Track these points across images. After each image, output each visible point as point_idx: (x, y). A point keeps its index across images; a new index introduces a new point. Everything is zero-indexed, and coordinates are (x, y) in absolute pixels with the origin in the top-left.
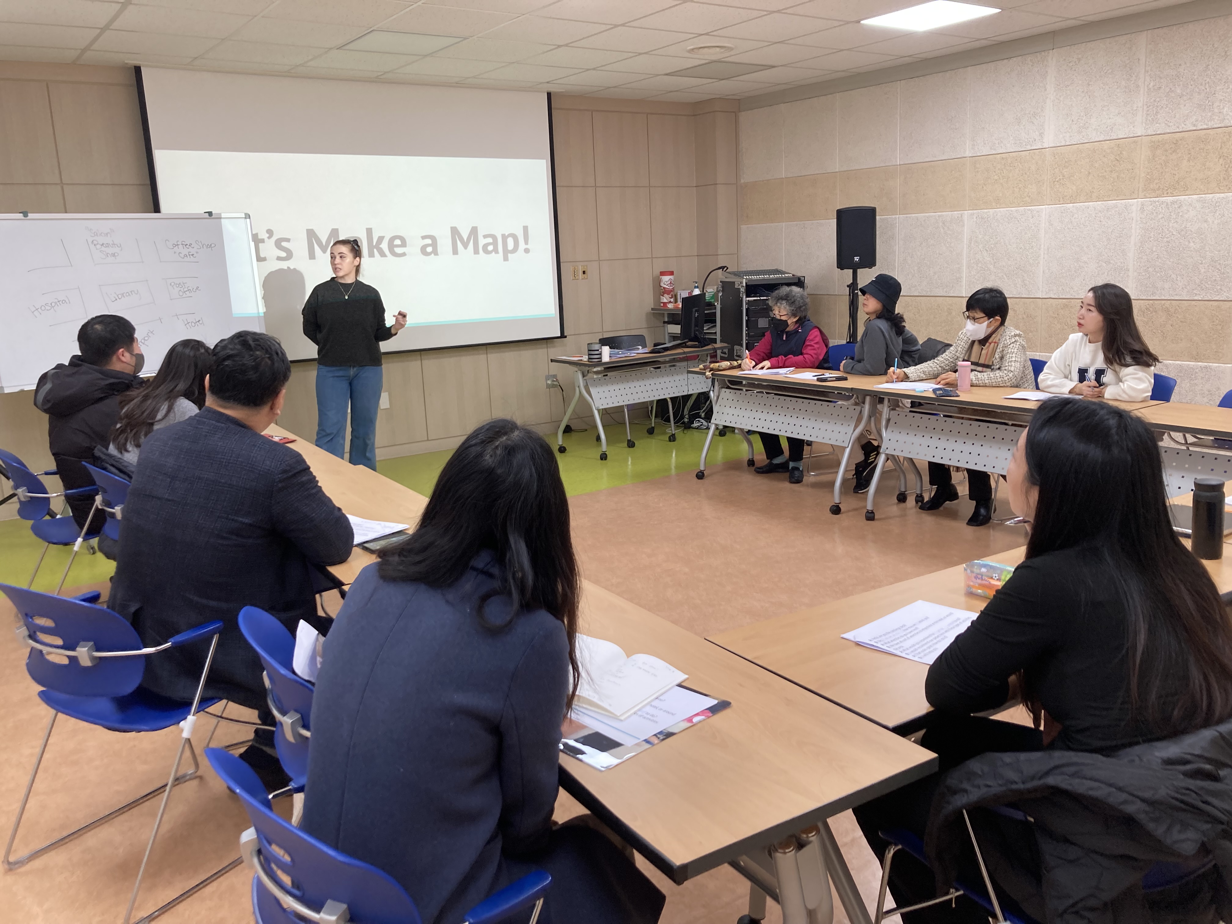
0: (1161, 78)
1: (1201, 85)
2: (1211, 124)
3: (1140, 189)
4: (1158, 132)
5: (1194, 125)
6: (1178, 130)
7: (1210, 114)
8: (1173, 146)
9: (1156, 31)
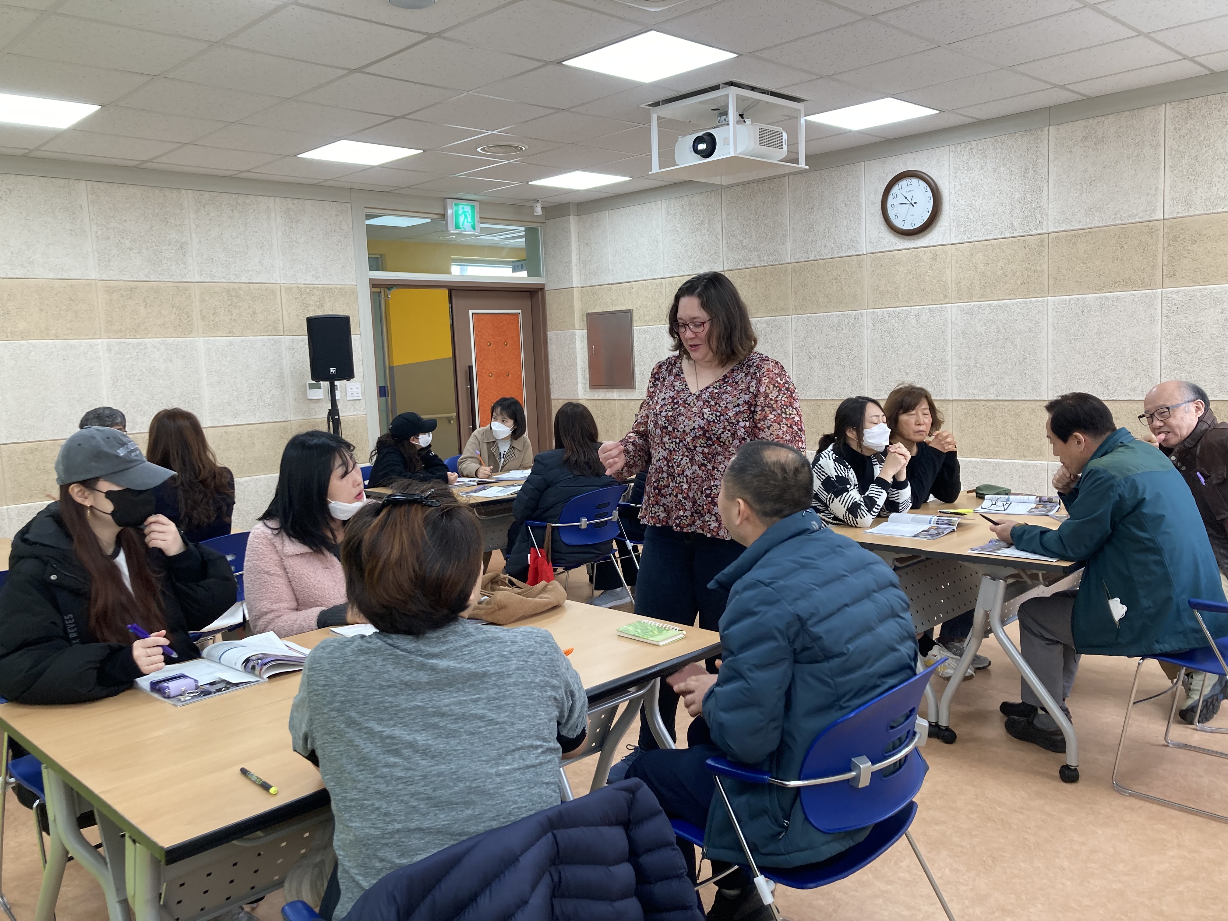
0: (108, 229)
1: (148, 242)
2: (162, 278)
3: (103, 330)
4: (114, 279)
5: (147, 277)
6: (132, 279)
7: (160, 269)
8: (129, 293)
9: (96, 183)
